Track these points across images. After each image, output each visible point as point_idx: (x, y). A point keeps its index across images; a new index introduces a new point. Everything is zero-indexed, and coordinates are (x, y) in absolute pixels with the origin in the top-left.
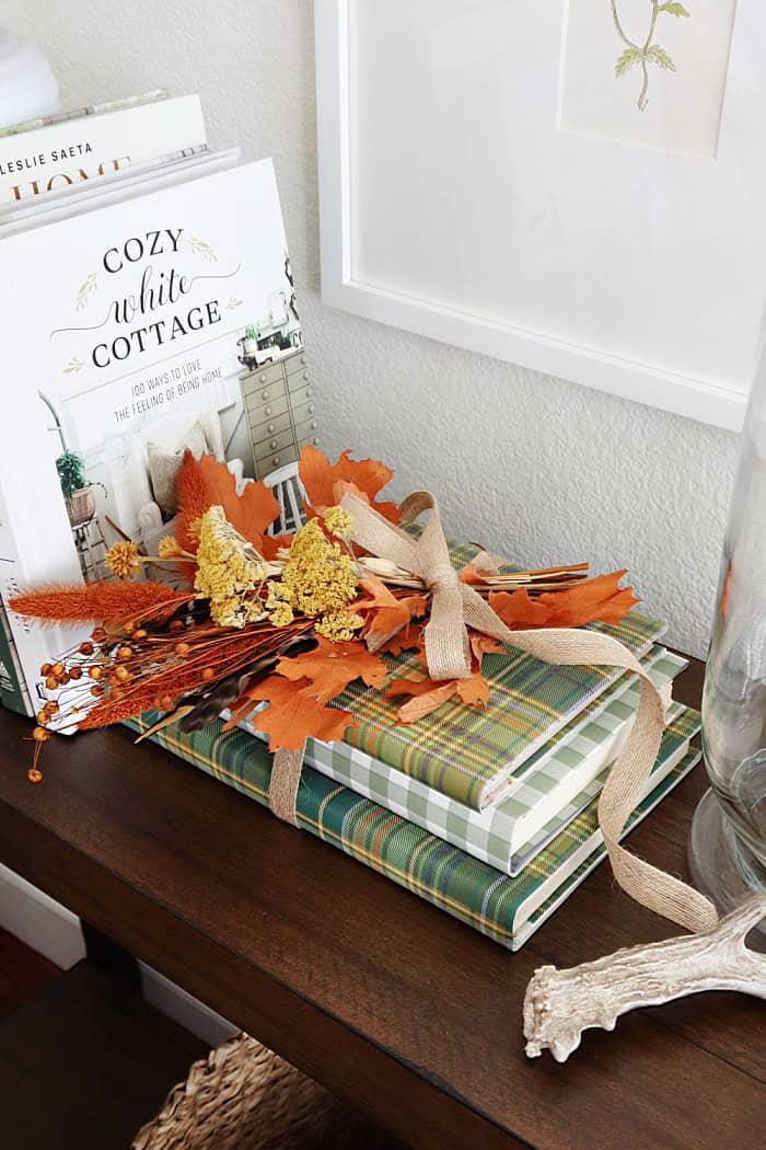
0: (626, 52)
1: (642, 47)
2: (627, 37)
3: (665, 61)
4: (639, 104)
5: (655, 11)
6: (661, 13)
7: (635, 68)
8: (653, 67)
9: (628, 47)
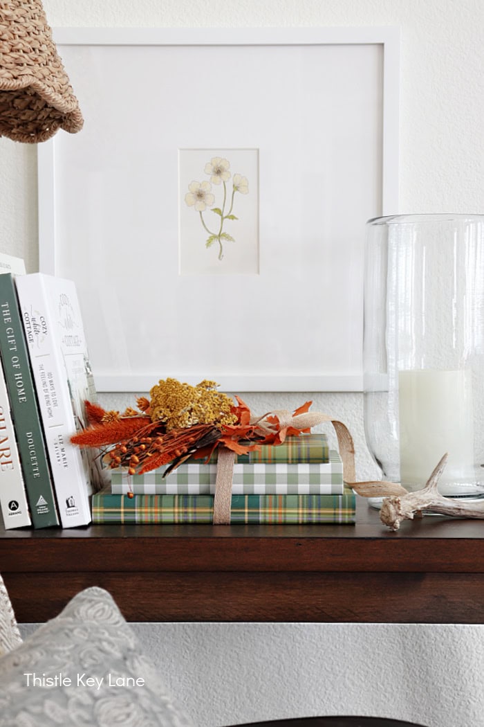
0: (210, 237)
1: (217, 234)
2: (210, 230)
3: (229, 238)
4: (219, 257)
5: (222, 219)
6: (225, 220)
7: (216, 243)
8: (223, 241)
9: (211, 235)
